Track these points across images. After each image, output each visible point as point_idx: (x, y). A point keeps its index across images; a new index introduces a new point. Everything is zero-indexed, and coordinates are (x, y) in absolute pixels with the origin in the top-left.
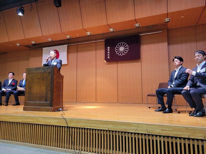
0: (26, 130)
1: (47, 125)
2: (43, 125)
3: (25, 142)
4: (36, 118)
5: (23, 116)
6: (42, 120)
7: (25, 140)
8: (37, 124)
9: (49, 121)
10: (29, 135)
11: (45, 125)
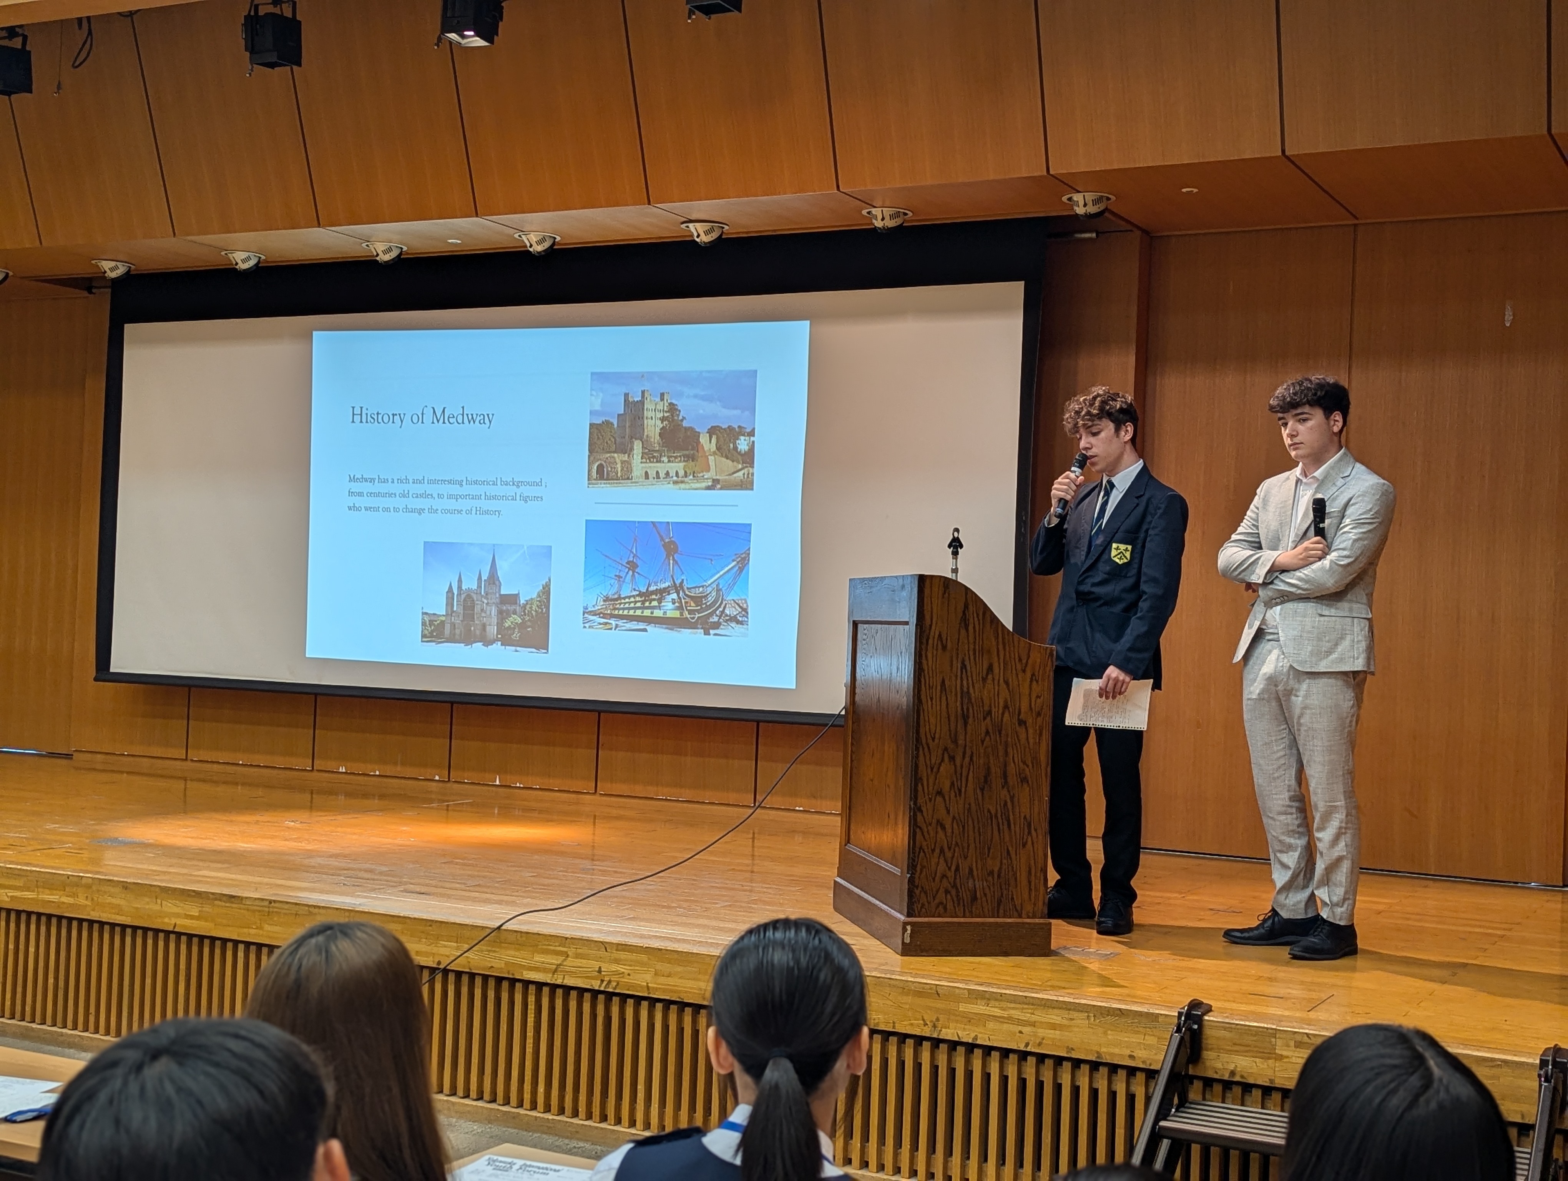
0: (32, 950)
1: (145, 930)
2: (124, 927)
3: (28, 1017)
4: (88, 887)
5: (20, 874)
6: (122, 902)
7: (28, 1009)
8: (91, 922)
9: (157, 907)
10: (51, 981)
11: (135, 928)
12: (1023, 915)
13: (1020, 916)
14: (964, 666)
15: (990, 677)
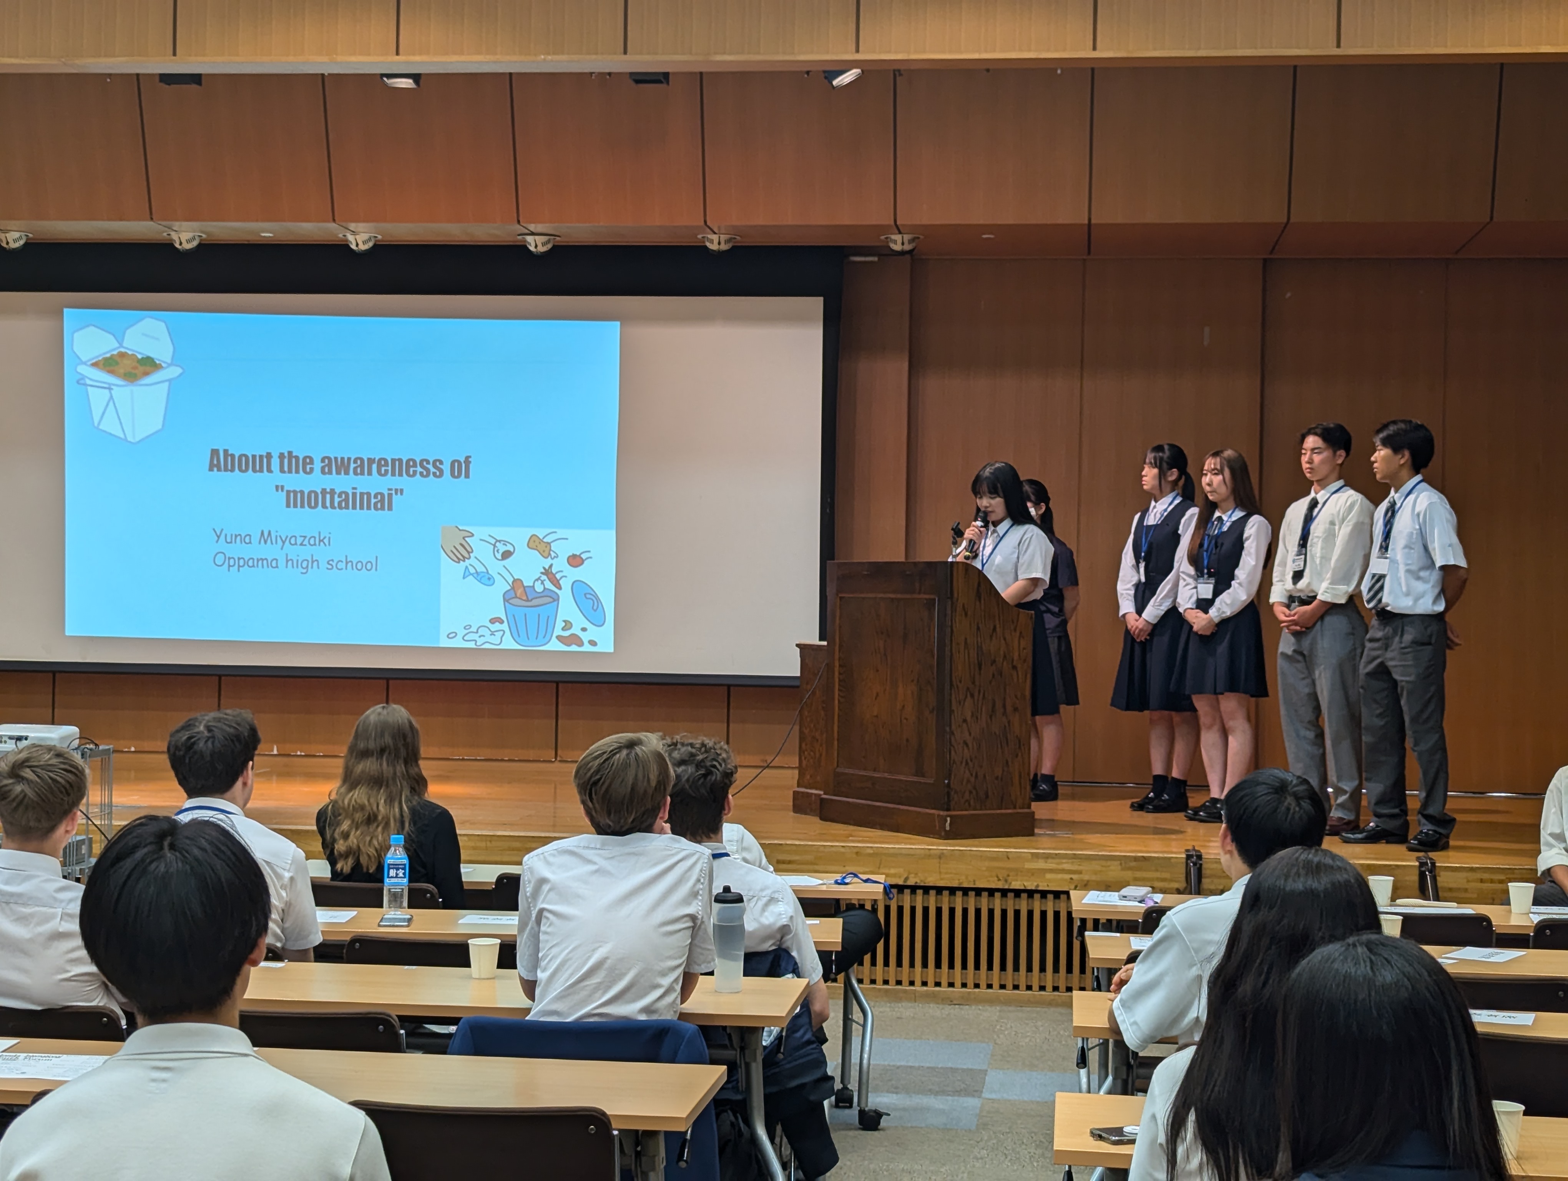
12: (1017, 807)
13: (1015, 808)
14: (978, 628)
15: (994, 634)
